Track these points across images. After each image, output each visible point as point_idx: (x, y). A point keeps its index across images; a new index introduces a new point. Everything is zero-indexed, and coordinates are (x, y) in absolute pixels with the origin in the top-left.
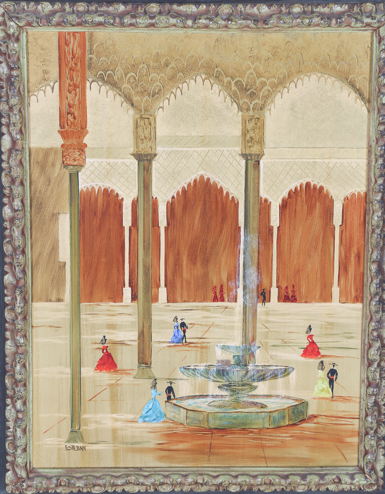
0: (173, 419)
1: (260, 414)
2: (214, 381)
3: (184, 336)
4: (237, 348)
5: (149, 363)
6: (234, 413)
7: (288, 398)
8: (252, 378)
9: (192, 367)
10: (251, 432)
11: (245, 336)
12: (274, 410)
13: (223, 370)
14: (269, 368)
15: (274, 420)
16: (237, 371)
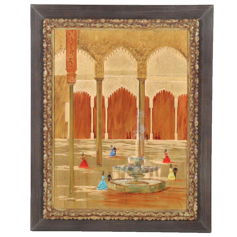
0: (111, 188)
1: (146, 187)
2: (127, 172)
3: (115, 153)
4: (137, 158)
5: (101, 164)
6: (136, 186)
7: (158, 180)
8: (143, 171)
9: (118, 167)
10: (143, 194)
11: (140, 154)
12: (152, 185)
13: (131, 168)
14: (150, 167)
15: (152, 190)
16: (137, 168)
